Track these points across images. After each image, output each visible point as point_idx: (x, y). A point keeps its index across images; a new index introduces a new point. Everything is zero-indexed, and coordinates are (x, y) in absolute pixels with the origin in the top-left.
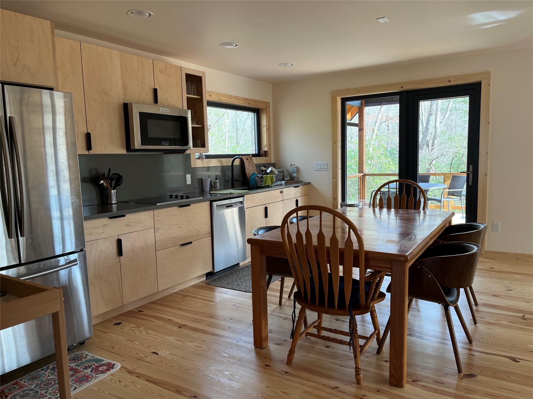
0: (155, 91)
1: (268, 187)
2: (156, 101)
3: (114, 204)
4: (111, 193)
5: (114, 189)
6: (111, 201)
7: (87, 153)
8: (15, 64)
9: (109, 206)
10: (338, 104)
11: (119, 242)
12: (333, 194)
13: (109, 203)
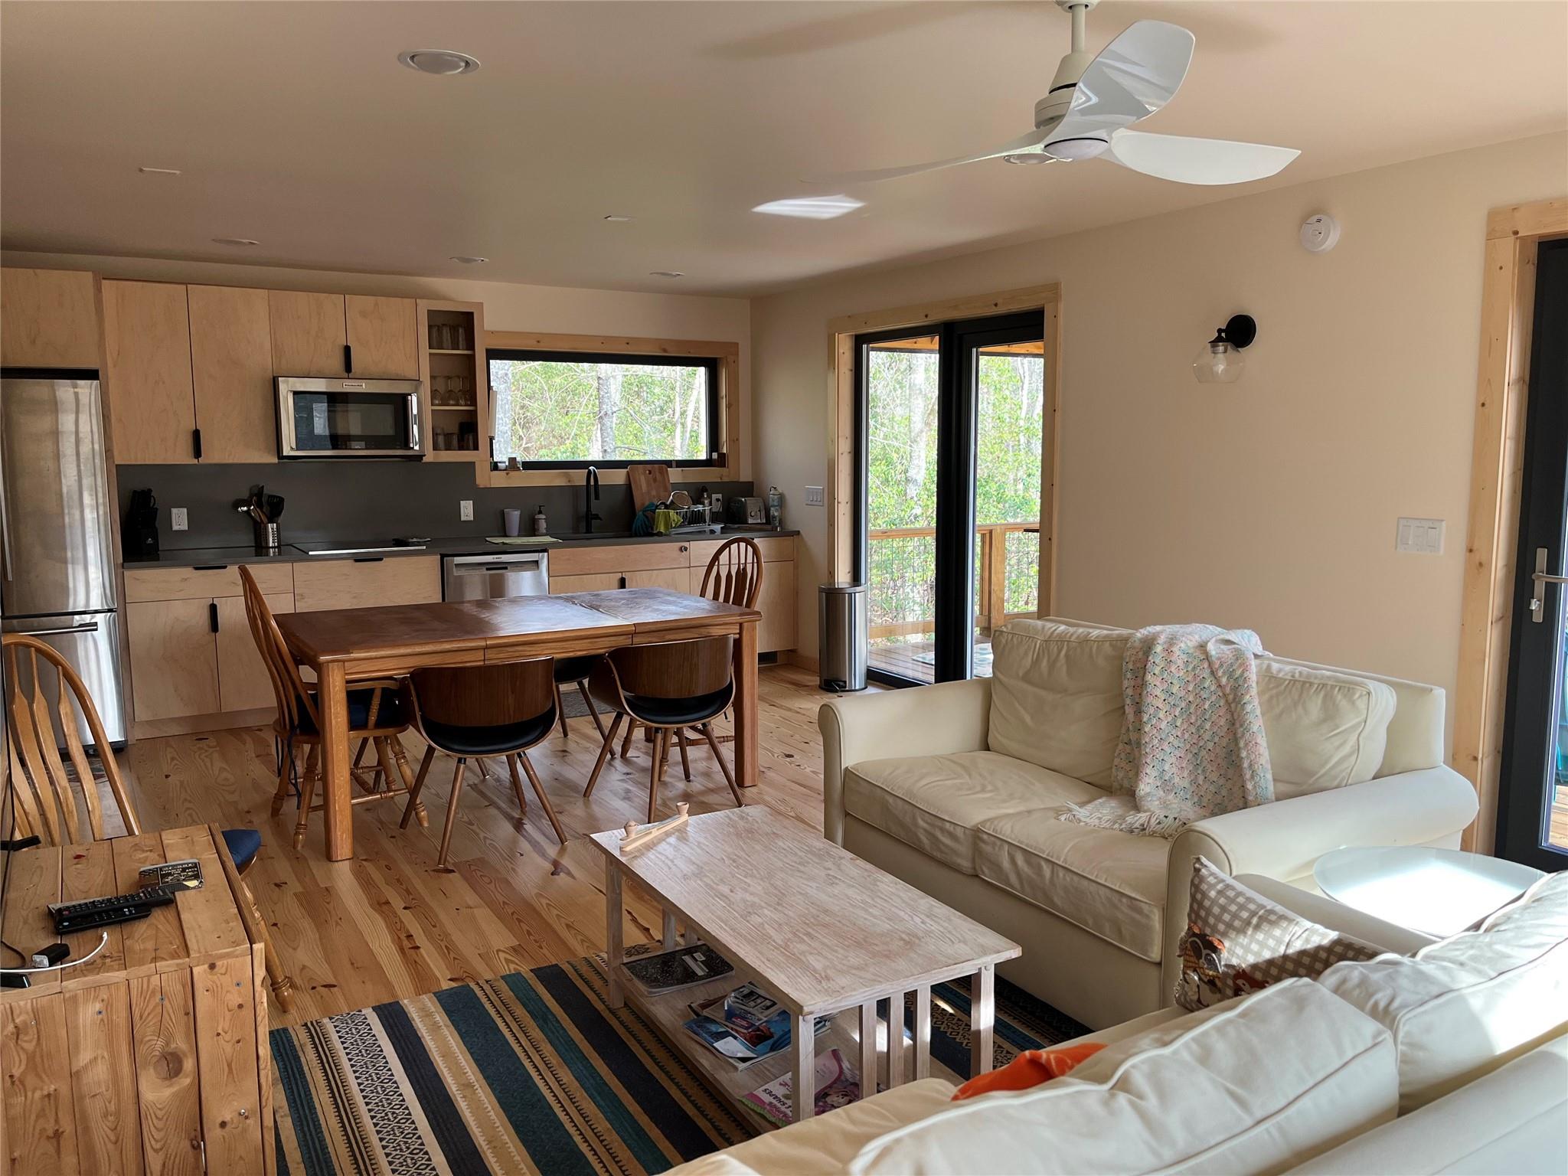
0: (347, 350)
1: (660, 534)
2: (348, 367)
3: (272, 547)
4: (266, 529)
5: (272, 522)
6: (267, 541)
7: (196, 461)
8: (33, 342)
9: (264, 550)
10: (841, 351)
11: (213, 609)
12: (829, 563)
13: (264, 544)
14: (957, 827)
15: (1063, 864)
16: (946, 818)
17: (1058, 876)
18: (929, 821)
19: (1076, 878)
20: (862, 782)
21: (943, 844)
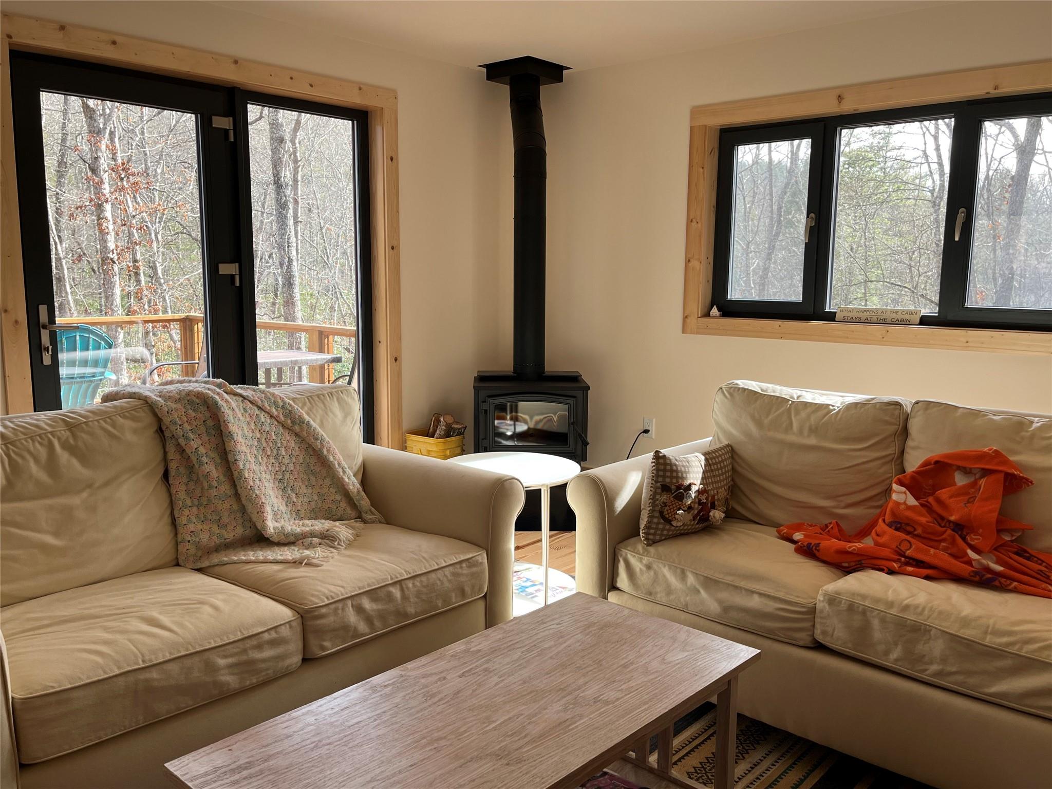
14: (279, 629)
15: (409, 576)
16: (260, 630)
17: (408, 588)
18: (236, 650)
19: (424, 579)
20: (75, 694)
21: (264, 661)
